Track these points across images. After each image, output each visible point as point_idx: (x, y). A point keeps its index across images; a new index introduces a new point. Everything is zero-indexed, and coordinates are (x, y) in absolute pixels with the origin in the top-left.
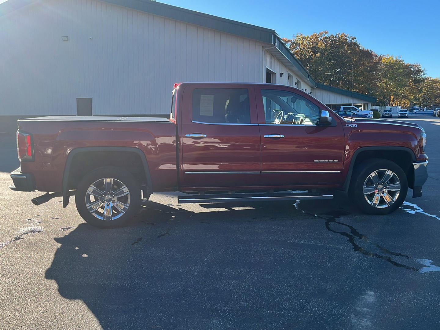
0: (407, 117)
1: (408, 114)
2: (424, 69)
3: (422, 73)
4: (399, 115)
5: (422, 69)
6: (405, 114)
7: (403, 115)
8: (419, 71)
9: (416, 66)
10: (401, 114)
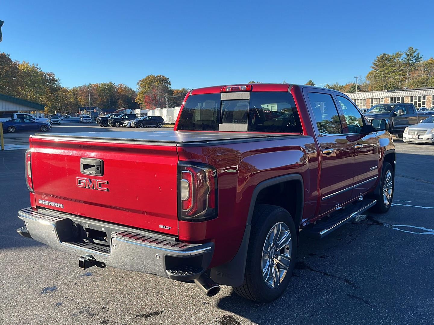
0: (59, 124)
1: (60, 121)
2: (58, 78)
3: (56, 82)
4: (52, 122)
5: (56, 77)
6: (58, 121)
7: (55, 122)
8: (54, 80)
9: (50, 75)
10: (53, 121)
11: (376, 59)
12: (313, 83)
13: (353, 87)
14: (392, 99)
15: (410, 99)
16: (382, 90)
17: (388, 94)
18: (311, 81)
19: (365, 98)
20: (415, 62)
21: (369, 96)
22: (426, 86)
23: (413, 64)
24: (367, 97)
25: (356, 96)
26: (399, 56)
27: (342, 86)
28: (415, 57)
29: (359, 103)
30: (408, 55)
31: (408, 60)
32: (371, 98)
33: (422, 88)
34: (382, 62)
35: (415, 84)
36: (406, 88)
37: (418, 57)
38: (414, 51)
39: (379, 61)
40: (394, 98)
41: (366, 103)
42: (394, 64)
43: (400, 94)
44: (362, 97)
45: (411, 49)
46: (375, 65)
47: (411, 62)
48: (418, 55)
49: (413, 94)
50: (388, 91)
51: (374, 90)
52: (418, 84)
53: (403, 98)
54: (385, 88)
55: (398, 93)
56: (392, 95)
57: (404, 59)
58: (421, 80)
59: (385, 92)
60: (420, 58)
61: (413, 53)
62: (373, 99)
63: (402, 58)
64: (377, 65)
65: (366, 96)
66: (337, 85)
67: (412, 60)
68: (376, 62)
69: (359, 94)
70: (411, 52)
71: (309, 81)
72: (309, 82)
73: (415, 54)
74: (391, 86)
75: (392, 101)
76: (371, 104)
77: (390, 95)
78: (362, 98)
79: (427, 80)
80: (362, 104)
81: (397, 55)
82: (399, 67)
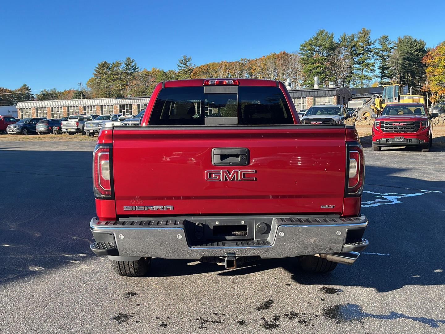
11: (98, 66)
12: (28, 88)
13: (77, 94)
14: (120, 106)
15: (137, 107)
16: (106, 97)
17: (117, 101)
18: (25, 85)
19: (95, 105)
20: (134, 72)
21: (99, 103)
22: (145, 95)
23: (131, 74)
24: (97, 103)
25: (85, 103)
26: (119, 65)
27: (61, 92)
28: (133, 67)
29: (89, 110)
30: (126, 65)
31: (127, 69)
32: (100, 105)
33: (142, 97)
34: (104, 69)
35: (137, 93)
36: (130, 96)
37: (136, 67)
38: (132, 61)
39: (100, 69)
40: (123, 105)
41: (96, 110)
42: (115, 72)
43: (128, 102)
44: (92, 103)
45: (129, 59)
46: (97, 72)
47: (130, 71)
48: (135, 64)
49: (139, 102)
50: (116, 98)
51: (99, 97)
52: (138, 93)
53: (131, 105)
54: (109, 95)
55: (126, 101)
56: (120, 103)
57: (123, 68)
58: (141, 89)
59: (113, 100)
60: (137, 68)
61: (131, 63)
62: (103, 105)
63: (121, 67)
64: (99, 72)
65: (95, 103)
66: (55, 91)
67: (131, 70)
68: (98, 69)
69: (88, 101)
70: (129, 62)
71: (23, 85)
72: (23, 87)
73: (133, 64)
74: (114, 94)
75: (121, 108)
76: (100, 111)
77: (119, 102)
78: (91, 105)
79: (146, 89)
80: (92, 110)
81: (117, 64)
82: (120, 75)
